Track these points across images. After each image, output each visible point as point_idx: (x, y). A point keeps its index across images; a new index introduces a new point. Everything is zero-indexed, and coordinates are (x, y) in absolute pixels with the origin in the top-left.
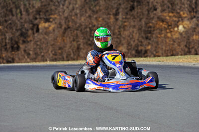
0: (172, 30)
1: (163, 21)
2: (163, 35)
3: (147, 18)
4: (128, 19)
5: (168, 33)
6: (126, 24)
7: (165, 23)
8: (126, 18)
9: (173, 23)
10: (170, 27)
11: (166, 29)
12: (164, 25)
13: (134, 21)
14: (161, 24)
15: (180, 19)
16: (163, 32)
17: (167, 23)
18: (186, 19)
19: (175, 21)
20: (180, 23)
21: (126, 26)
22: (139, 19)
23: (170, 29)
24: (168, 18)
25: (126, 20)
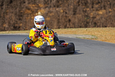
0: (34, 14)
1: (29, 9)
2: (29, 18)
3: (20, 8)
4: (9, 8)
5: (32, 16)
6: (7, 11)
7: (30, 11)
8: (7, 8)
9: (35, 10)
10: (33, 13)
11: (31, 14)
12: (30, 12)
13: (12, 9)
14: (28, 11)
15: (39, 8)
16: (29, 16)
17: (31, 10)
18: (42, 8)
19: (36, 9)
20: (39, 10)
21: (7, 12)
22: (15, 8)
23: (33, 14)
24: (32, 8)
25: (8, 9)
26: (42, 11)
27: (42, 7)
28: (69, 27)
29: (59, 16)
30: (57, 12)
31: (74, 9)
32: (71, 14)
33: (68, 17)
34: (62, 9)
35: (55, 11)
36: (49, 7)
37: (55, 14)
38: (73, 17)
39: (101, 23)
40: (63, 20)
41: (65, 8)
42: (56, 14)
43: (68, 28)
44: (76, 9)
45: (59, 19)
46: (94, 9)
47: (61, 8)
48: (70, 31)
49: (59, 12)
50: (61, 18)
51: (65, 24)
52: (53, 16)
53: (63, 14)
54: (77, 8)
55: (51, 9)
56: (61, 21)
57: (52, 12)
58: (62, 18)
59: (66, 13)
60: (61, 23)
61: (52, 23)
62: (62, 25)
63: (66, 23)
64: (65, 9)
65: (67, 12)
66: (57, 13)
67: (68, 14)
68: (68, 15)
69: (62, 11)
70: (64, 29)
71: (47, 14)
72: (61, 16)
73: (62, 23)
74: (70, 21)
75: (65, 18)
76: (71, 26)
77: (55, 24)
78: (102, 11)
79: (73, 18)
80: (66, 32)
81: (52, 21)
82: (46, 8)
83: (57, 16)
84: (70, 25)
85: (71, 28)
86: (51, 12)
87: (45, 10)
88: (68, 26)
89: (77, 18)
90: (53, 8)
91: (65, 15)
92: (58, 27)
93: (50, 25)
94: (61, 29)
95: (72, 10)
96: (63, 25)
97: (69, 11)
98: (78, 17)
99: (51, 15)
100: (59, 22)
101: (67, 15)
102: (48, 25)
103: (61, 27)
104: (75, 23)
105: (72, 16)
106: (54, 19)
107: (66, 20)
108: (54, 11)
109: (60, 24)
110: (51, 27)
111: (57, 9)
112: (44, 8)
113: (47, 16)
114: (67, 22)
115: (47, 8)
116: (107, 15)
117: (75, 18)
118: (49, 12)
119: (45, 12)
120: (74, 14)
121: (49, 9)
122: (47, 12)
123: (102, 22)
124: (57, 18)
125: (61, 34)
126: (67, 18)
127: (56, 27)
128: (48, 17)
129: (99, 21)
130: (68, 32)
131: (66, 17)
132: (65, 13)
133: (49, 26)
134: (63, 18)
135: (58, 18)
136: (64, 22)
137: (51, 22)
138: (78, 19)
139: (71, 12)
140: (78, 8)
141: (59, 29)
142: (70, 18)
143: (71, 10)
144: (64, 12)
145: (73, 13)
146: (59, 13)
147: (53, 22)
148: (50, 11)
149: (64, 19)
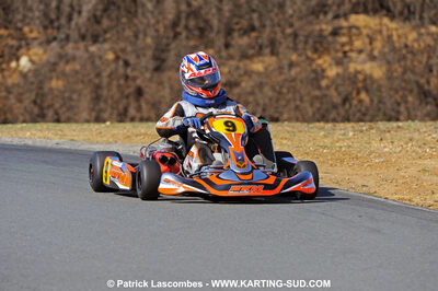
26: (36, 54)
27: (35, 39)
28: (138, 115)
29: (98, 75)
30: (92, 57)
31: (156, 49)
32: (147, 69)
33: (135, 79)
34: (112, 49)
35: (86, 55)
36: (62, 40)
37: (83, 66)
38: (151, 80)
39: (258, 104)
40: (114, 89)
41: (122, 45)
42: (89, 67)
43: (132, 120)
44: (165, 49)
45: (98, 87)
46: (232, 51)
47: (106, 46)
48: (146, 134)
49: (100, 58)
50: (105, 81)
51: (121, 107)
52: (76, 72)
53: (113, 66)
54: (168, 45)
55: (70, 48)
56: (105, 93)
57: (74, 58)
58: (109, 84)
59: (127, 64)
60: (106, 101)
61: (71, 99)
62: (109, 110)
63: (125, 101)
64: (123, 50)
65: (132, 59)
66: (93, 62)
67: (134, 69)
68: (135, 73)
69: (111, 56)
70: (121, 124)
71: (55, 64)
72: (105, 74)
73: (110, 101)
74: (139, 92)
75: (122, 82)
76: (145, 115)
77: (84, 103)
78: (263, 62)
79: (154, 86)
80: (128, 137)
81: (74, 91)
82: (49, 42)
83: (92, 76)
84: (139, 109)
85: (142, 120)
86: (68, 59)
87: (45, 51)
88: (132, 112)
89: (167, 85)
90: (76, 42)
91: (121, 70)
92: (94, 114)
93: (64, 109)
94: (108, 123)
95: (150, 53)
96: (113, 108)
97: (138, 56)
98: (170, 79)
99: (68, 68)
100: (97, 99)
101: (129, 71)
102: (57, 105)
103: (105, 115)
104: (160, 102)
105: (148, 75)
106: (80, 86)
107: (127, 92)
108: (80, 53)
109: (102, 105)
110: (69, 114)
111: (93, 49)
112: (41, 44)
113: (54, 74)
114: (127, 97)
115: (54, 44)
116: (283, 77)
117: (161, 83)
118: (61, 57)
119: (45, 58)
120: (157, 69)
121: (62, 47)
122: (52, 60)
123: (261, 101)
124: (90, 81)
125: (110, 143)
126: (130, 83)
127: (85, 115)
128: (58, 78)
129: (251, 99)
130: (137, 135)
131: (127, 78)
132: (121, 63)
133: (61, 112)
134: (115, 83)
135: (97, 81)
136: (117, 96)
137: (66, 95)
138: (171, 88)
139: (147, 61)
140: (173, 45)
141: (103, 125)
142: (139, 82)
143: (144, 55)
144: (117, 58)
145: (152, 65)
146: (98, 62)
147: (75, 97)
148: (66, 55)
149: (119, 86)
